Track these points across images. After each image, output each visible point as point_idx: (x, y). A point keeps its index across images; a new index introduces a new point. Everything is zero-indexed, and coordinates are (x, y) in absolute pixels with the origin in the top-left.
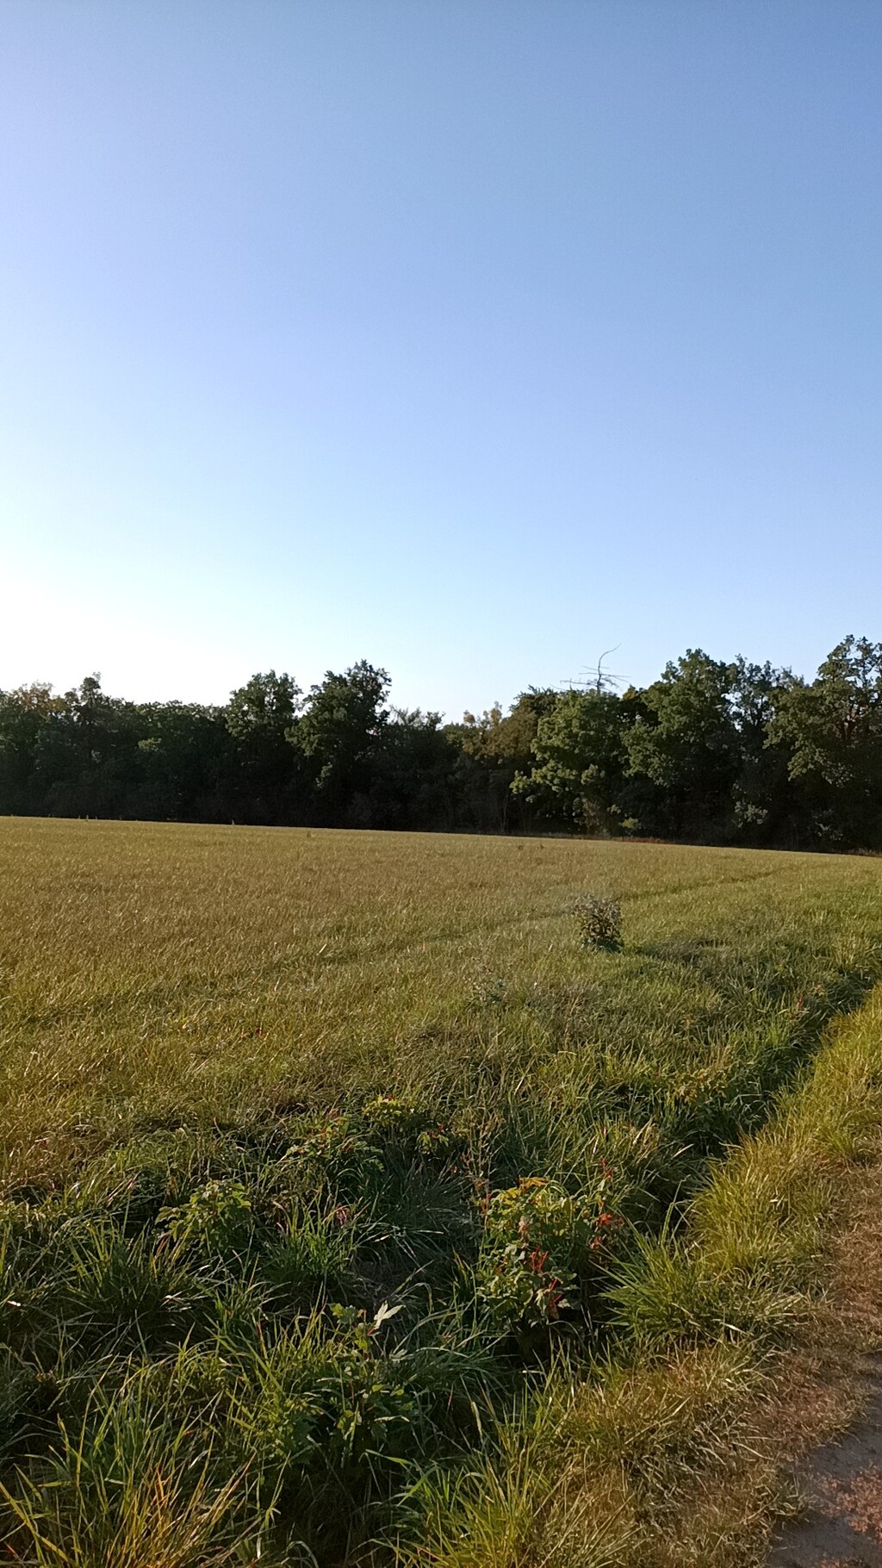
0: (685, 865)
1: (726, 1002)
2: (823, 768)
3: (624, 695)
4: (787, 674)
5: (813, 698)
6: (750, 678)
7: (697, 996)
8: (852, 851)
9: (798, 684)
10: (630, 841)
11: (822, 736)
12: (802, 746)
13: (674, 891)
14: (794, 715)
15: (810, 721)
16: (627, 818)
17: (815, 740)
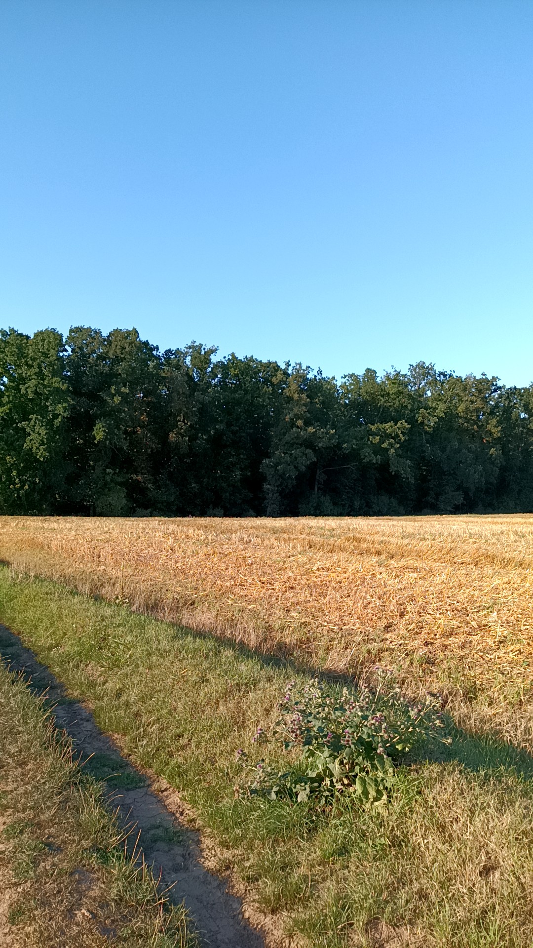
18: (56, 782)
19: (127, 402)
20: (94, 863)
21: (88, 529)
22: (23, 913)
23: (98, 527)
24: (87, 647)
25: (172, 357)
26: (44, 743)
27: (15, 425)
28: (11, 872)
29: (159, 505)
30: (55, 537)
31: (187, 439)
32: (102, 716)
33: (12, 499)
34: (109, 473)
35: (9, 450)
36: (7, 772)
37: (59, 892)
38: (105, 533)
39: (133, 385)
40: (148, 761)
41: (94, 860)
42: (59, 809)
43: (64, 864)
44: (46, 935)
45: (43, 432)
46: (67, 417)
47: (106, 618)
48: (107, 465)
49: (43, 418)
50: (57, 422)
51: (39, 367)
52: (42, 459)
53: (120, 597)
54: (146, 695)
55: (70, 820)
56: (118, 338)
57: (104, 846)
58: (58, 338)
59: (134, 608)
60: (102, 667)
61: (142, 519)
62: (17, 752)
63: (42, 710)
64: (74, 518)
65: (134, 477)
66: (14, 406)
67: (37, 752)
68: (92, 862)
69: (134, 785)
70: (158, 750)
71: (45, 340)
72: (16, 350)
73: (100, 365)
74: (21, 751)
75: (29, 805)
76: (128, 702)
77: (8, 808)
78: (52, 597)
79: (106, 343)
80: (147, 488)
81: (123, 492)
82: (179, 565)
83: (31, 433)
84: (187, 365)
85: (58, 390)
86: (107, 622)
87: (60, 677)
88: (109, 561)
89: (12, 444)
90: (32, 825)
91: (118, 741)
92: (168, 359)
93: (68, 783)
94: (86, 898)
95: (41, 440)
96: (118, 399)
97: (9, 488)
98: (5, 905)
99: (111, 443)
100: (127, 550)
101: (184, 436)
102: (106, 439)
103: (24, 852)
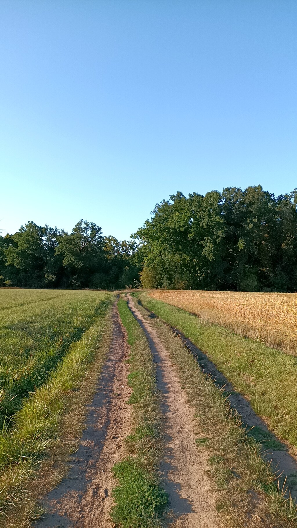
0: (26, 296)
1: (35, 343)
2: (73, 262)
3: (6, 236)
4: (63, 231)
5: (70, 239)
6: (50, 232)
7: (25, 342)
8: (83, 289)
9: (66, 234)
10: (7, 288)
11: (74, 252)
12: (67, 255)
13: (22, 305)
14: (65, 244)
15: (70, 247)
16: (6, 280)
17: (71, 253)
18: (234, 438)
19: (256, 227)
20: (260, 489)
21: (237, 298)
22: (223, 507)
23: (243, 297)
24: (243, 364)
25: (283, 199)
26: (226, 415)
27: (197, 243)
28: (215, 483)
29: (276, 286)
30: (220, 302)
31: (293, 246)
32: (255, 405)
33: (197, 282)
34: (247, 268)
35: (194, 256)
36: (208, 428)
37: (242, 501)
38: (246, 301)
39: (259, 218)
40: (285, 436)
41: (259, 487)
42: (237, 454)
43: (243, 486)
44: (237, 523)
45: (211, 246)
46: (224, 237)
47: (253, 349)
48: (246, 263)
49: (211, 238)
50: (218, 240)
51: (209, 211)
52: (211, 260)
53: (259, 338)
54: (281, 397)
55: (244, 461)
56: (251, 192)
57: (264, 480)
58: (219, 195)
59: (268, 345)
60: (253, 377)
61: (266, 293)
62: (212, 417)
63: (223, 396)
64: (229, 292)
65: (261, 269)
66: (196, 233)
67: (222, 419)
68: (259, 488)
69: (278, 448)
70: (291, 430)
71: (212, 197)
72: (198, 204)
73: (241, 207)
74: (213, 417)
75: (221, 448)
76: (270, 399)
77: (210, 447)
78: (222, 334)
79: (244, 195)
80: (269, 276)
81: (255, 278)
82: (292, 321)
83: (205, 246)
84: (292, 203)
85: (218, 223)
86: (254, 351)
87: (230, 379)
88: (251, 317)
89: (196, 253)
90: (224, 459)
91: (266, 420)
92: (280, 201)
93: (241, 440)
94: (257, 508)
95: (210, 250)
96: (251, 226)
97: (195, 276)
98: (214, 500)
99: (247, 251)
100: (260, 311)
101: (291, 245)
102: (245, 248)
103: (220, 474)
